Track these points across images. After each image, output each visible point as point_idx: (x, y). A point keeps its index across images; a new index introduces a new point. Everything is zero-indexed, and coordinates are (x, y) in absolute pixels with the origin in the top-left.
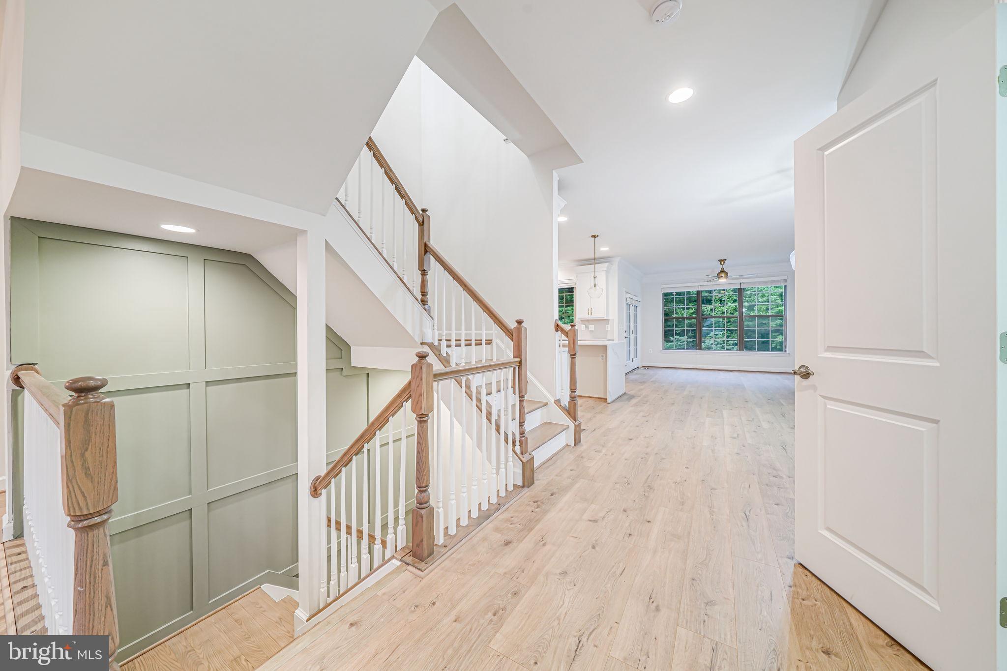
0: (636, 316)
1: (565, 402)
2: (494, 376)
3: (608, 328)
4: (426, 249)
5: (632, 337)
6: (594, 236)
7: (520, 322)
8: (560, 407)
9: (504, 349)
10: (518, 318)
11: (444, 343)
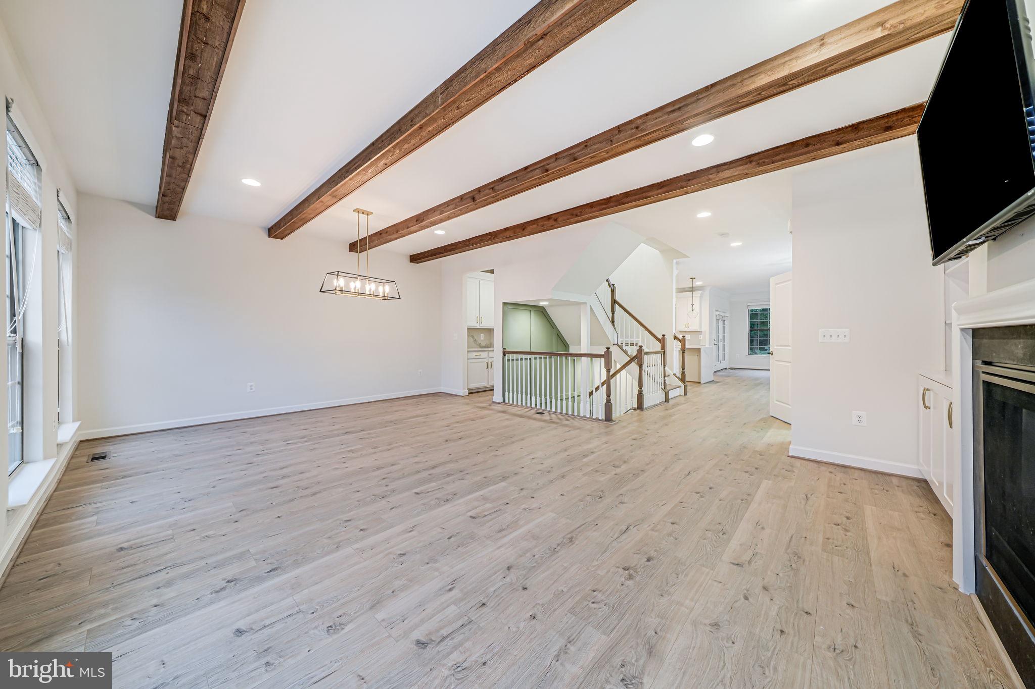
0: (724, 328)
1: (679, 375)
2: (654, 356)
3: (701, 337)
4: (614, 302)
5: (721, 344)
6: (692, 278)
7: (664, 336)
8: (676, 376)
9: (658, 347)
10: (663, 334)
11: (624, 345)
